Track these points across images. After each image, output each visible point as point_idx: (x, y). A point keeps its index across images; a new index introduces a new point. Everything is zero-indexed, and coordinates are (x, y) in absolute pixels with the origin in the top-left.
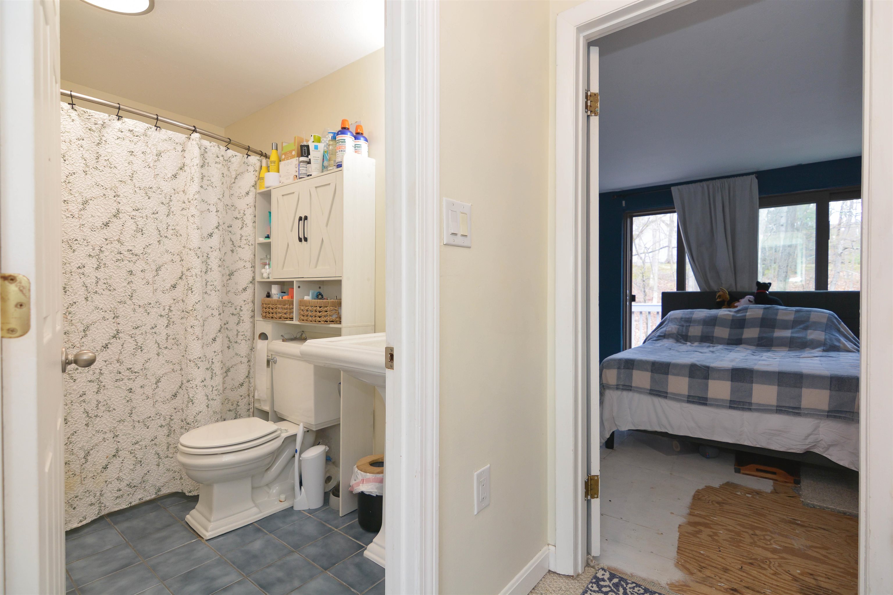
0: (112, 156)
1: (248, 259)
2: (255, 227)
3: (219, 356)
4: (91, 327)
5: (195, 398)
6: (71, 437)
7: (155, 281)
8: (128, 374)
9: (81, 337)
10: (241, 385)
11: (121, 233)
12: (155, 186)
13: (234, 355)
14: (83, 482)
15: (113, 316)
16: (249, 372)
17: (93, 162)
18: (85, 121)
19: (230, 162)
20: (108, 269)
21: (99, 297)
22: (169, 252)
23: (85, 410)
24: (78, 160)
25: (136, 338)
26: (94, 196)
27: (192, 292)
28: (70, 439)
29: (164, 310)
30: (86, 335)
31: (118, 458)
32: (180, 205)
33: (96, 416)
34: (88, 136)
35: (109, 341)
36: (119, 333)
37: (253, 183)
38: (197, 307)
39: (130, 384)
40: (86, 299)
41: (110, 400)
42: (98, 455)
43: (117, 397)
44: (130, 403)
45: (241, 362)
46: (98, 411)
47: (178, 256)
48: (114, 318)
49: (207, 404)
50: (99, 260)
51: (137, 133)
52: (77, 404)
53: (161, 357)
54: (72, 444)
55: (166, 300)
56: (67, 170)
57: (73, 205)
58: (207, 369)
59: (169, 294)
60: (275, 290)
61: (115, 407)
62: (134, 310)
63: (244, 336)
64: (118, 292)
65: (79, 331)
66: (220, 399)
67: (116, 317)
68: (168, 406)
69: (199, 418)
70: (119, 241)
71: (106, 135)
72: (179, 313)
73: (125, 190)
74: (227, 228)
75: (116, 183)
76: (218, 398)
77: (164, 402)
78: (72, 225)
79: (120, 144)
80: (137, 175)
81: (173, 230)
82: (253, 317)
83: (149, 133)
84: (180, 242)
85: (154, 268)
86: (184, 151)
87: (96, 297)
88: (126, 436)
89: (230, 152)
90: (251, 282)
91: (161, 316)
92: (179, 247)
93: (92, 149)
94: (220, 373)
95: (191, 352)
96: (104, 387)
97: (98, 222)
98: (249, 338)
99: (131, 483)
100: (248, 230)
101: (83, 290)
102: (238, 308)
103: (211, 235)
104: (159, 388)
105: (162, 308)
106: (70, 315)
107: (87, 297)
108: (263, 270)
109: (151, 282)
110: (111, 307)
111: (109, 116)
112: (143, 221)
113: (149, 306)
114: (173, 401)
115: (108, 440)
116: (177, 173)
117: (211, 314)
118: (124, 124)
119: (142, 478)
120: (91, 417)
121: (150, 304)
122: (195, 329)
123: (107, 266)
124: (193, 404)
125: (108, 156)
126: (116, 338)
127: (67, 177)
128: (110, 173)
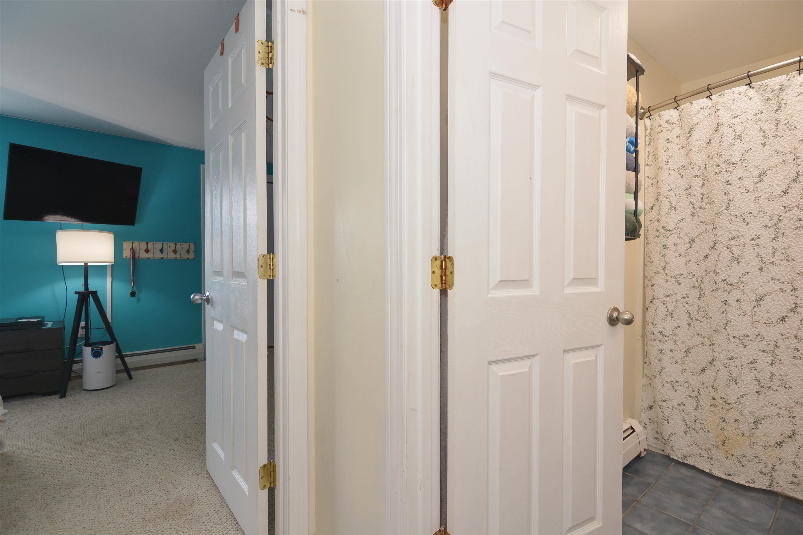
0: (792, 117)
4: (766, 298)
6: (740, 398)
9: (753, 306)
14: (753, 447)
15: (791, 288)
17: (772, 131)
18: (763, 94)
20: (786, 238)
21: (776, 267)
23: (756, 377)
24: (755, 135)
26: (772, 166)
28: (739, 400)
30: (758, 305)
31: (794, 440)
33: (770, 388)
34: (767, 107)
35: (786, 314)
36: (798, 307)
41: (786, 376)
42: (771, 428)
43: (796, 376)
46: (772, 383)
48: (792, 291)
52: (748, 369)
54: (741, 405)
56: (743, 149)
57: (748, 180)
64: (797, 262)
65: (751, 300)
67: (793, 290)
70: (798, 207)
71: (785, 98)
75: (796, 144)
78: (746, 200)
87: (772, 267)
93: (771, 118)
96: (780, 361)
97: (777, 191)
101: (757, 261)
106: (742, 285)
107: (762, 268)
110: (789, 279)
111: (788, 76)
115: (783, 417)
120: (763, 387)
123: (785, 235)
125: (788, 118)
126: (794, 312)
127: (743, 155)
128: (790, 136)
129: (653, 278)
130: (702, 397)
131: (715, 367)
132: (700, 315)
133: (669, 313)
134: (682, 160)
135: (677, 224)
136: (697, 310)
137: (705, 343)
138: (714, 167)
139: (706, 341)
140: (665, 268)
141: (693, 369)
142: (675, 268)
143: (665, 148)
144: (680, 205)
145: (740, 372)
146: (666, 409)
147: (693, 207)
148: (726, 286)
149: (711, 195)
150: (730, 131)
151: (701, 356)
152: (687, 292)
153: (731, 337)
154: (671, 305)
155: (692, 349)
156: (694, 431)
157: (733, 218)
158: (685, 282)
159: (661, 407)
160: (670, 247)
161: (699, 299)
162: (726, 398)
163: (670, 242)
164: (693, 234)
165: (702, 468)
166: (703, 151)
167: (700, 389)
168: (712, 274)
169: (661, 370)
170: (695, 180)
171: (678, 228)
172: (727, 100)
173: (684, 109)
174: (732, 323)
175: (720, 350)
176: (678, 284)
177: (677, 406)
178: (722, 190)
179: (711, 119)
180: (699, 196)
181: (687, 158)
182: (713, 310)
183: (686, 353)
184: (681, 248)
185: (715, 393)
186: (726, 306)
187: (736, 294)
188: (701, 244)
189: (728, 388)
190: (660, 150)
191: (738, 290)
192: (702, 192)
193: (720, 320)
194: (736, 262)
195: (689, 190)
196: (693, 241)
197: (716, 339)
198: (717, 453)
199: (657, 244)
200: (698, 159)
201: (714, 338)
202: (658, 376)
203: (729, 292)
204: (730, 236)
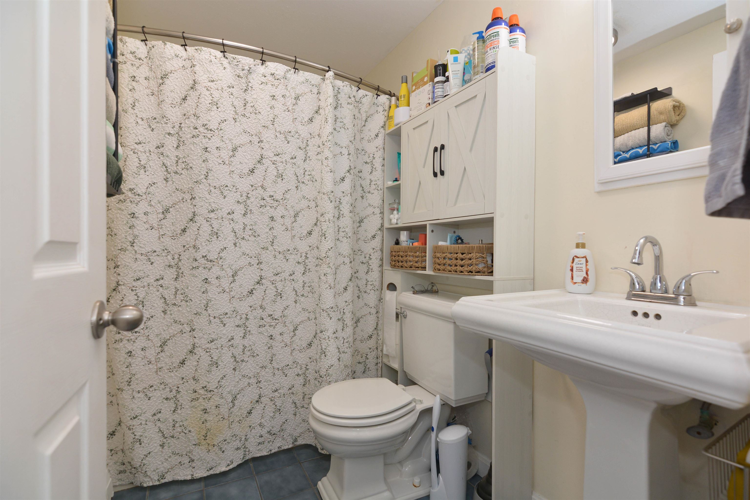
0: (257, 102)
1: (377, 205)
2: (383, 171)
3: (350, 306)
4: (239, 273)
5: (328, 351)
6: (221, 381)
7: (294, 227)
8: (269, 321)
9: (230, 282)
10: (370, 337)
11: (264, 179)
12: (293, 131)
13: (363, 305)
14: (231, 426)
15: (257, 261)
16: (377, 324)
17: (241, 109)
18: (234, 68)
19: (361, 103)
20: (253, 215)
21: (246, 242)
22: (306, 198)
23: (233, 354)
24: (229, 108)
25: (276, 285)
26: (242, 143)
27: (325, 238)
28: (220, 383)
29: (301, 257)
30: (234, 281)
31: (260, 403)
32: (316, 150)
33: (243, 361)
34: (237, 83)
35: (253, 287)
36: (262, 279)
37: (382, 124)
38: (330, 253)
39: (271, 331)
40: (235, 244)
41: (254, 345)
42: (244, 399)
43: (261, 343)
44: (270, 349)
45: (370, 313)
46: (244, 355)
47: (314, 202)
48: (258, 264)
49: (338, 358)
50: (246, 206)
51: (278, 76)
52: (226, 348)
53: (298, 304)
54: (222, 388)
55: (303, 246)
56: (220, 118)
57: (224, 151)
58: (339, 320)
59: (306, 240)
60: (404, 236)
61: (258, 353)
62: (275, 256)
63: (373, 286)
64: (262, 238)
65: (229, 276)
66: (350, 352)
67: (260, 263)
68: (304, 355)
69: (330, 372)
70: (262, 187)
71: (251, 81)
72: (314, 260)
73: (267, 135)
74: (358, 173)
75: (260, 128)
76: (348, 350)
77: (300, 351)
78: (223, 172)
79: (263, 89)
80: (278, 119)
81: (309, 175)
82: (381, 266)
83: (288, 75)
84: (316, 187)
85: (293, 214)
86: (319, 93)
87: (243, 243)
88: (267, 382)
89: (362, 92)
90: (380, 229)
91: (298, 263)
92: (314, 193)
93: (240, 97)
94: (350, 324)
95: (324, 302)
96: (250, 332)
97: (246, 169)
98: (378, 288)
99: (271, 430)
100: (378, 174)
101: (232, 236)
102: (368, 256)
103: (343, 179)
104: (296, 336)
105: (299, 255)
106: (221, 260)
107: (236, 243)
108: (392, 216)
109: (289, 228)
110: (256, 253)
111: (254, 61)
112: (282, 166)
113: (287, 252)
114: (308, 351)
115: (252, 385)
116: (313, 117)
117: (343, 261)
118: (267, 68)
119: (281, 426)
120: (238, 362)
121: (289, 250)
122: (328, 277)
123: (252, 212)
124: (325, 356)
125: (254, 102)
126: (260, 284)
127: (219, 124)
128: (255, 119)
129: (116, 257)
130: (181, 394)
131: (195, 356)
132: (177, 298)
133: (140, 301)
134: (152, 109)
135: (147, 188)
136: (174, 293)
137: (184, 331)
138: (192, 128)
139: (186, 328)
140: (133, 243)
141: (170, 364)
142: (146, 243)
143: (131, 87)
144: (151, 165)
145: (220, 354)
146: (138, 427)
147: (167, 171)
148: (207, 263)
149: (188, 160)
150: (208, 93)
151: (180, 347)
152: (161, 272)
153: (212, 318)
154: (142, 291)
155: (168, 341)
156: (172, 439)
157: (212, 189)
158: (158, 261)
159: (131, 427)
160: (139, 216)
161: (176, 280)
162: (208, 386)
163: (140, 209)
164: (168, 202)
165: (183, 477)
166: (177, 107)
167: (179, 386)
168: (192, 250)
169: (130, 378)
170: (169, 138)
171: (149, 194)
172: (203, 58)
173: (155, 47)
174: (212, 302)
175: (201, 334)
176: (150, 263)
177: (151, 417)
178: (201, 156)
179: (186, 72)
180: (174, 159)
181: (158, 109)
182: (193, 291)
183: (162, 348)
184: (154, 219)
185: (196, 385)
186: (206, 285)
187: (216, 271)
188: (177, 215)
189: (209, 374)
190: (123, 86)
191: (218, 266)
192: (177, 154)
193: (200, 301)
194: (215, 236)
195: (162, 149)
196: (166, 211)
197: (197, 322)
198: (198, 453)
199: (123, 210)
200: (172, 114)
201: (194, 323)
202: (126, 388)
203: (209, 270)
204: (210, 208)
